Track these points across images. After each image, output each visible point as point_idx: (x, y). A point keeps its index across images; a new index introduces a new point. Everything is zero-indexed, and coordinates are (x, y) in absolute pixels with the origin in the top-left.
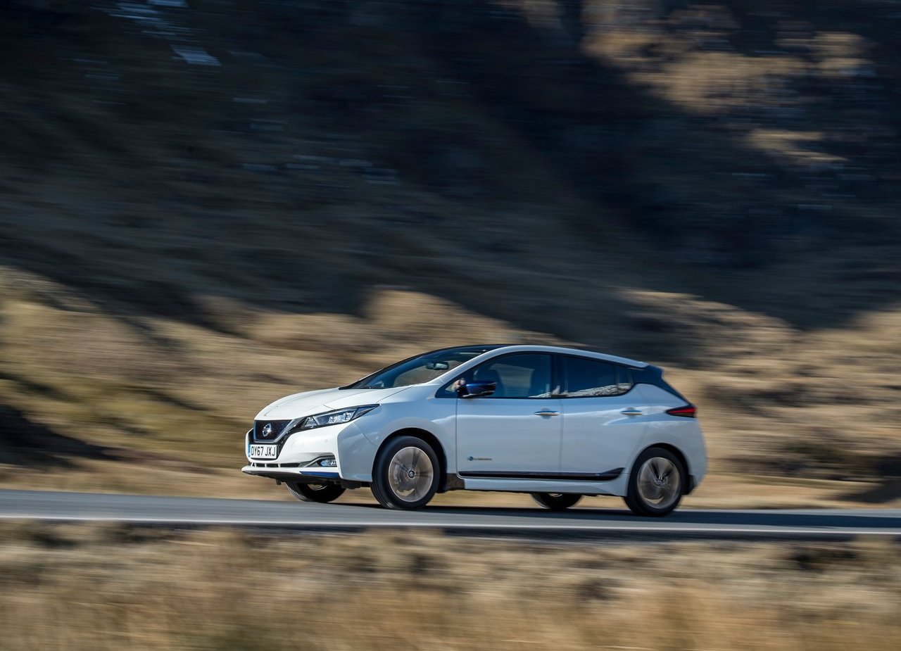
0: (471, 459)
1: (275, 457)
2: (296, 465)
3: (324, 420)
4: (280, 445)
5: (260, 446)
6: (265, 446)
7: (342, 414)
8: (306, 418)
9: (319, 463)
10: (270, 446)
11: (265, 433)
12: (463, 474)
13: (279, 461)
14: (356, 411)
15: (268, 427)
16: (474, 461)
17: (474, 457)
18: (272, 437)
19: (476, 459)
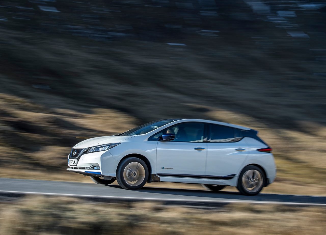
0: (163, 168)
1: (76, 165)
2: (84, 168)
3: (97, 149)
4: (78, 159)
5: (72, 160)
6: (73, 160)
7: (104, 146)
8: (89, 148)
9: (93, 168)
10: (74, 160)
11: (74, 154)
12: (159, 175)
13: (78, 166)
14: (110, 146)
15: (75, 151)
16: (164, 169)
17: (164, 167)
18: (76, 156)
19: (165, 168)
